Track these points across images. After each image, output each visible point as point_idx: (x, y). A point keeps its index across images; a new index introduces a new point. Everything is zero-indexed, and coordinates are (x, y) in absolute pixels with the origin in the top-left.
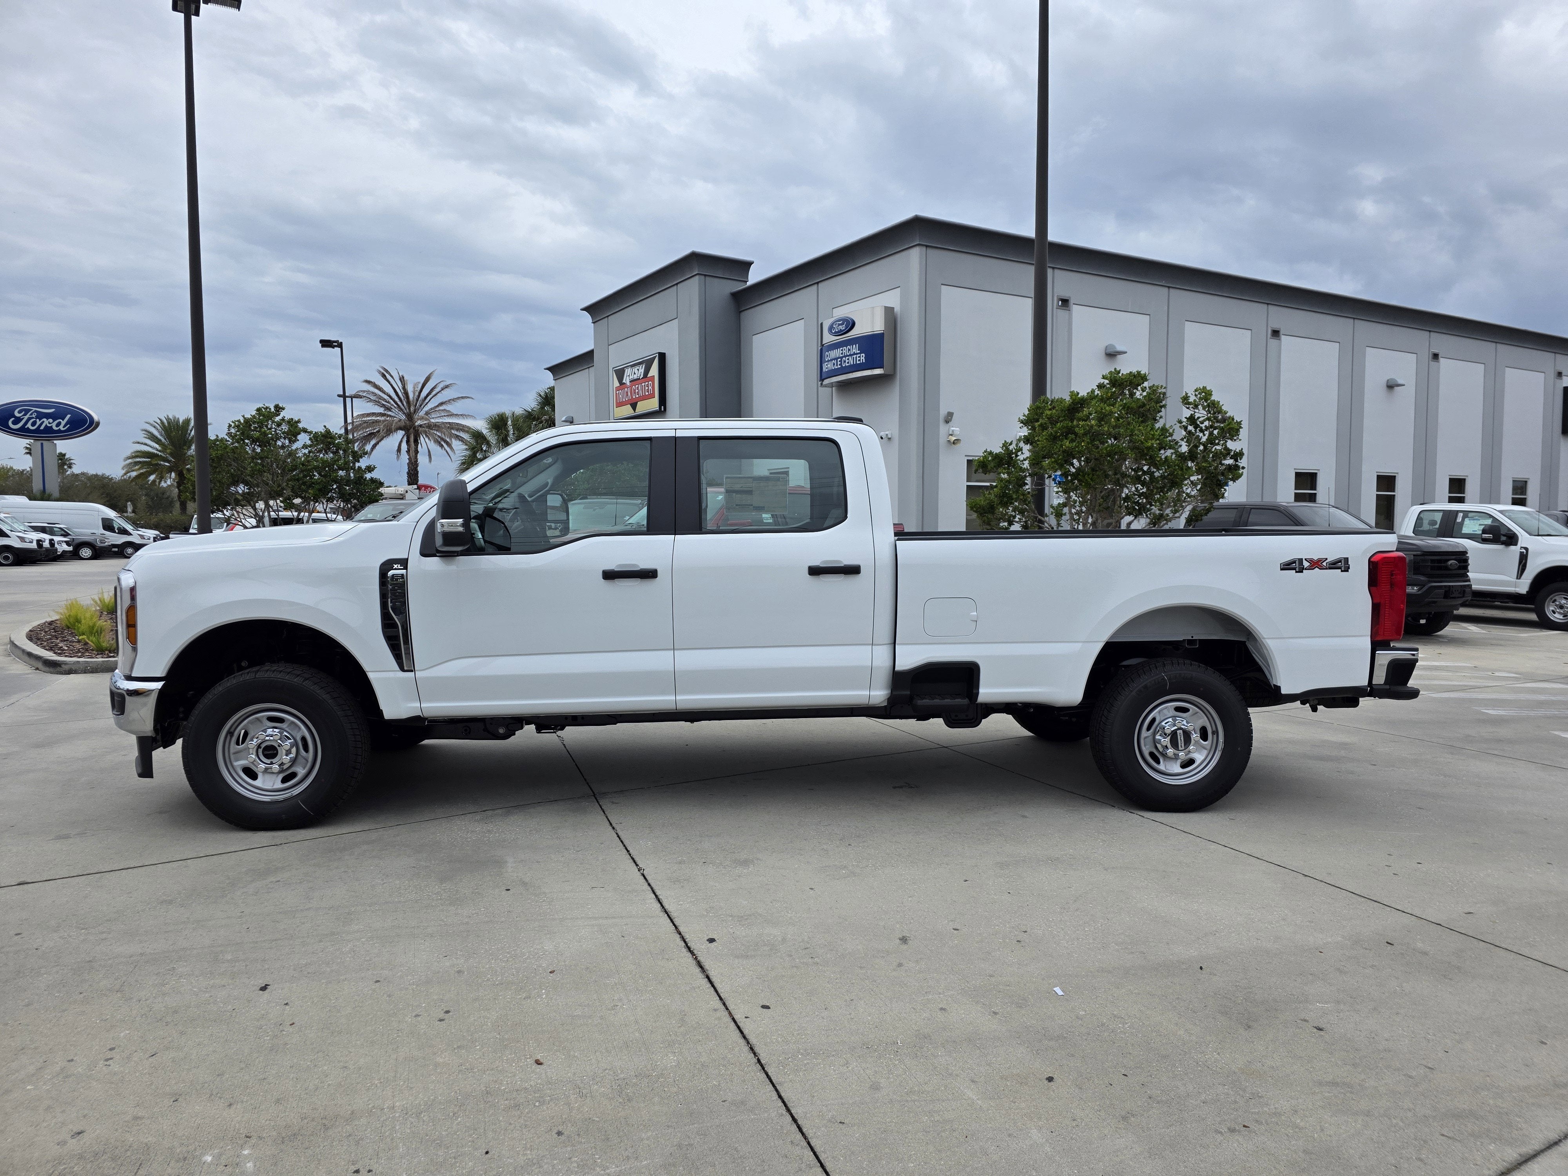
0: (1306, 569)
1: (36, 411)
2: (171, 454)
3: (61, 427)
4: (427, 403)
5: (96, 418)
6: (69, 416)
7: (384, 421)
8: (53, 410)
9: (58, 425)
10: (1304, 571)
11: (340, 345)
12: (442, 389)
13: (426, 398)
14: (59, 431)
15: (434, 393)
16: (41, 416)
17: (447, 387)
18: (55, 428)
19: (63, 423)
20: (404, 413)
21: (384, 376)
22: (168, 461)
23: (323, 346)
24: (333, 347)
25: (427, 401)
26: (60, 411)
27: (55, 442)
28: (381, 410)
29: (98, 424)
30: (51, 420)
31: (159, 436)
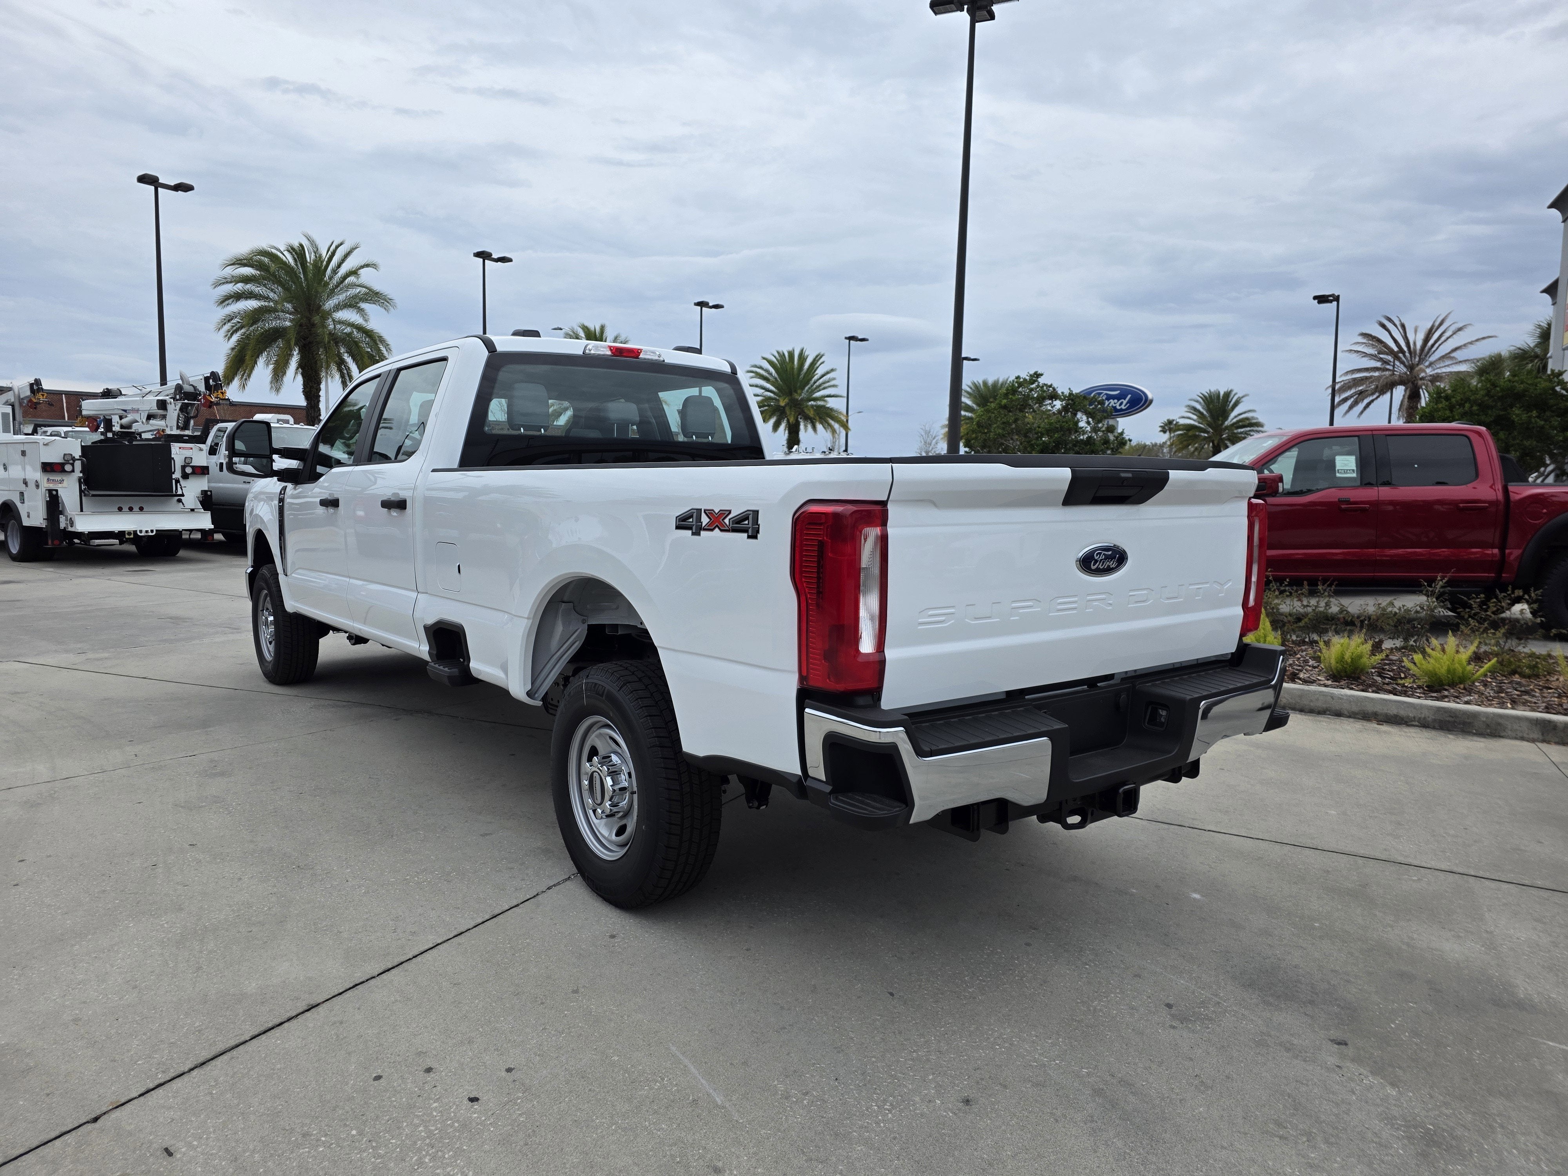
0: (705, 530)
1: (1106, 394)
2: (1209, 425)
3: (1123, 407)
4: (1434, 351)
5: (1150, 396)
6: (1129, 396)
7: (1379, 378)
8: (1118, 392)
9: (1121, 404)
10: (702, 533)
11: (1337, 299)
12: (1454, 333)
13: (1433, 346)
14: (1121, 410)
15: (1443, 339)
16: (1109, 397)
17: (1460, 329)
18: (1118, 407)
19: (1125, 402)
20: (1405, 366)
21: (1383, 326)
22: (1207, 432)
23: (1319, 302)
24: (1331, 301)
25: (1434, 349)
26: (1124, 392)
27: (1118, 419)
28: (1378, 364)
29: (1151, 401)
30: (1116, 401)
31: (1202, 410)
